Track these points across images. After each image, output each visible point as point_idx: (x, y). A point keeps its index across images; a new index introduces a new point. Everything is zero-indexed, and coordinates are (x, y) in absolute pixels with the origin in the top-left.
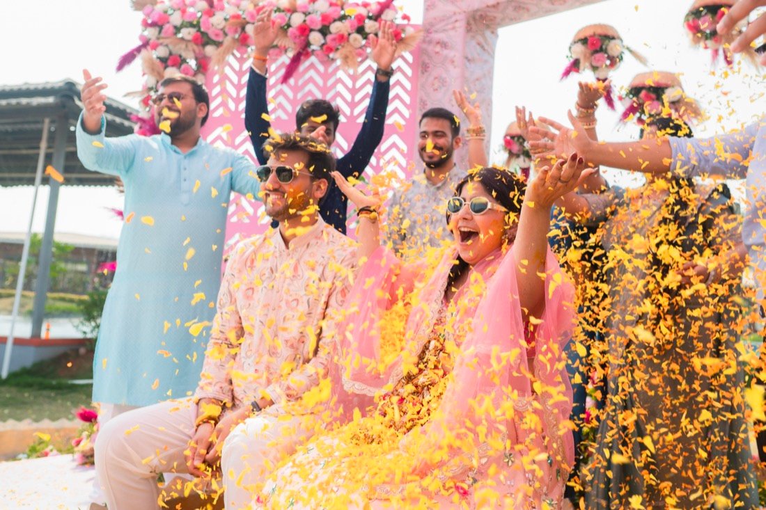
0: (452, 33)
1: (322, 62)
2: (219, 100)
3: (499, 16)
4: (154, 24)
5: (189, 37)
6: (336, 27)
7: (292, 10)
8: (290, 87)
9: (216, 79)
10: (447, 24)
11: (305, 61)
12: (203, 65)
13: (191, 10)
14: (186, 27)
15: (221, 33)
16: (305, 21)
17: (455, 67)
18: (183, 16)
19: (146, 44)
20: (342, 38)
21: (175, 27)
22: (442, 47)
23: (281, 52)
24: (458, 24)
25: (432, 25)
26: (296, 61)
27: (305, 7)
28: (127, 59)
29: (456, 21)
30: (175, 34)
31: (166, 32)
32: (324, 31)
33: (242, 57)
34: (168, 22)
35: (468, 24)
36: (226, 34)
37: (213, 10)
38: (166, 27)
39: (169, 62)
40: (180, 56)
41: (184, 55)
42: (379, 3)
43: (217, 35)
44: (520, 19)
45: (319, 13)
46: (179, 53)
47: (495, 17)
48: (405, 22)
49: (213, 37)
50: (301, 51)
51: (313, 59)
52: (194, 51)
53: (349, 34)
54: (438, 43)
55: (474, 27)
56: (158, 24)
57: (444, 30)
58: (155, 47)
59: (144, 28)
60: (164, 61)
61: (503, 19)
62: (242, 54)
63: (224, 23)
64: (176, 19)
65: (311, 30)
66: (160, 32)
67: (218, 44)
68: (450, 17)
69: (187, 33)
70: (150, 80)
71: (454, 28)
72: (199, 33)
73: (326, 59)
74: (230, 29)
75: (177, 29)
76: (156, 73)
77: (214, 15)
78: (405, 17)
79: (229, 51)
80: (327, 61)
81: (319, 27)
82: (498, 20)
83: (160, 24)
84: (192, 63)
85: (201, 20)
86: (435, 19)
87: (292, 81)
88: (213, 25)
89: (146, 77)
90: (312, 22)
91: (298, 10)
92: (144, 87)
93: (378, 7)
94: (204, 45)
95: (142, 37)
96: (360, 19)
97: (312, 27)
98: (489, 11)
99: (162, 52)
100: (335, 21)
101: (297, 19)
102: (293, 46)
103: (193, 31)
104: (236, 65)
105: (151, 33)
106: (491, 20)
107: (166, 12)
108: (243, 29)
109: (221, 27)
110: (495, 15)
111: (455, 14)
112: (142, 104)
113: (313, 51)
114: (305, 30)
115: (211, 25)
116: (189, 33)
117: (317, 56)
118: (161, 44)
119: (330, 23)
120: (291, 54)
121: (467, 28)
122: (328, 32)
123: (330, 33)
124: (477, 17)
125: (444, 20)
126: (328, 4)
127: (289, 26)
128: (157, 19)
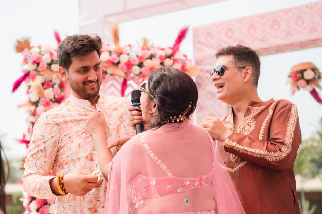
4: (34, 62)
5: (56, 70)
6: (148, 63)
7: (119, 54)
14: (54, 63)
16: (129, 60)
18: (51, 57)
19: (27, 75)
25: (202, 61)
31: (42, 67)
32: (141, 65)
38: (42, 63)
40: (51, 82)
41: (54, 81)
46: (51, 79)
48: (185, 58)
52: (59, 78)
54: (208, 72)
58: (34, 77)
60: (44, 85)
64: (47, 58)
65: (133, 65)
66: (38, 67)
70: (35, 97)
75: (49, 65)
78: (185, 55)
81: (137, 62)
83: (37, 62)
90: (133, 60)
91: (124, 52)
93: (171, 50)
95: (24, 70)
96: (161, 58)
97: (134, 63)
99: (39, 79)
100: (147, 59)
101: (124, 59)
102: (122, 74)
105: (29, 67)
107: (39, 54)
114: (129, 65)
116: (56, 68)
117: (134, 80)
118: (39, 74)
119: (144, 61)
122: (142, 66)
123: (144, 66)
126: (141, 50)
127: (119, 63)
128: (35, 59)
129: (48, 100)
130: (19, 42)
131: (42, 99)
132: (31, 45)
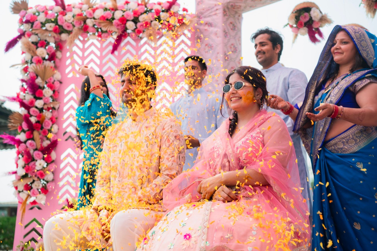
0: (215, 17)
1: (134, 40)
2: (70, 68)
3: (243, 5)
4: (27, 22)
5: (51, 29)
6: (142, 18)
7: (114, 9)
8: (115, 56)
9: (68, 54)
10: (212, 12)
11: (124, 40)
12: (60, 46)
13: (50, 12)
14: (49, 22)
15: (71, 25)
16: (123, 15)
17: (218, 37)
18: (46, 16)
19: (22, 34)
20: (147, 24)
21: (42, 23)
22: (209, 26)
23: (109, 35)
24: (218, 12)
25: (202, 13)
26: (119, 40)
27: (123, 7)
28: (11, 44)
29: (217, 10)
30: (42, 27)
31: (36, 26)
32: (136, 21)
33: (84, 40)
34: (37, 20)
35: (224, 11)
36: (74, 26)
37: (65, 11)
38: (36, 23)
39: (39, 45)
40: (46, 41)
41: (48, 39)
42: (168, 2)
43: (68, 27)
44: (256, 6)
45: (131, 10)
46: (45, 39)
47: (240, 6)
48: (185, 12)
49: (66, 28)
50: (122, 33)
51: (128, 39)
52: (54, 37)
53: (152, 21)
54: (206, 24)
55: (228, 13)
56: (30, 22)
57: (210, 16)
58: (29, 36)
59: (20, 25)
60: (36, 44)
61: (245, 7)
62: (84, 38)
63: (72, 19)
64: (42, 18)
65: (127, 21)
66: (32, 27)
67: (69, 32)
68: (213, 8)
69: (50, 26)
70: (27, 56)
71: (215, 14)
72: (57, 26)
73: (137, 38)
74: (76, 22)
75: (43, 24)
76: (31, 52)
77: (66, 14)
78: (185, 10)
79: (76, 36)
80: (138, 39)
81: (132, 18)
82: (242, 8)
83: (31, 21)
84: (53, 45)
85: (59, 18)
86: (203, 9)
87: (116, 53)
88: (66, 21)
89: (24, 55)
90: (128, 15)
91: (119, 9)
92: (22, 61)
93: (168, 5)
94: (60, 33)
95: (20, 30)
96: (158, 12)
97: (128, 19)
98: (237, 3)
99: (34, 38)
100: (142, 14)
101: (118, 15)
102: (116, 30)
103: (53, 25)
104: (80, 45)
105: (25, 27)
106: (238, 8)
107: (34, 14)
108: (85, 22)
109: (71, 21)
110: (240, 4)
111: (216, 5)
112: (23, 72)
113: (129, 33)
114: (123, 20)
115: (64, 21)
116: (51, 27)
117: (131, 37)
118: (33, 34)
119: (139, 16)
120: (115, 36)
121: (224, 13)
122: (138, 21)
123: (139, 22)
124: (229, 7)
125: (209, 10)
126: (136, 5)
127: (113, 19)
128: (29, 18)
129: (41, 58)
130: (15, 3)
131: (35, 57)
132: (29, 6)
